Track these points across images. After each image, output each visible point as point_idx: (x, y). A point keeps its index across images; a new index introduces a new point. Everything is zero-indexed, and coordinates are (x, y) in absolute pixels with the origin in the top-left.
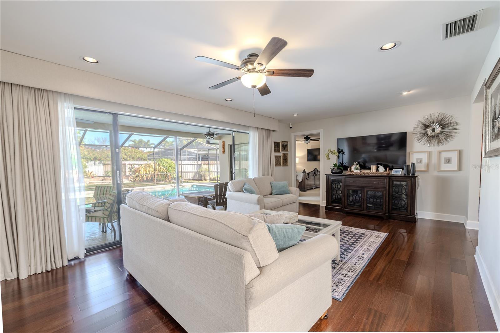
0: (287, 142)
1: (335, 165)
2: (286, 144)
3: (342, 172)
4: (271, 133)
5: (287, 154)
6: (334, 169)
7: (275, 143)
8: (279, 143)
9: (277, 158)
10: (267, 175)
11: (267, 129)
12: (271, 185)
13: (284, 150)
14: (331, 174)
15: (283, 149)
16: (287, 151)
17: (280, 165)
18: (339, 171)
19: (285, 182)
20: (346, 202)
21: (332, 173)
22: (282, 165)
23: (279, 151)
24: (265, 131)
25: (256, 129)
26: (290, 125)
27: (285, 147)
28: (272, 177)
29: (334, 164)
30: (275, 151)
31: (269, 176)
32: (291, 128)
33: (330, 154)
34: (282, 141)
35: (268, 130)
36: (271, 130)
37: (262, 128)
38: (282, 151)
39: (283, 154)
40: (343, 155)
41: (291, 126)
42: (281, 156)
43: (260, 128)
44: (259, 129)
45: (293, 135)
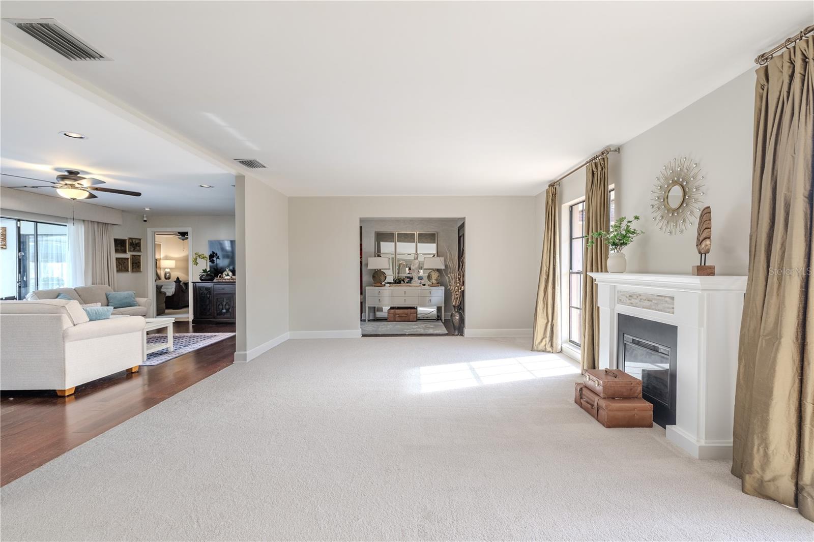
0: (140, 240)
1: (205, 271)
2: (137, 242)
3: (214, 279)
4: (109, 227)
5: (140, 256)
6: (203, 275)
7: (116, 240)
8: (126, 240)
9: (120, 262)
10: (102, 284)
11: (101, 222)
12: (107, 297)
13: (134, 250)
14: (200, 281)
15: (132, 249)
16: (140, 251)
17: (127, 271)
18: (209, 277)
19: (130, 292)
20: (215, 312)
21: (201, 279)
22: (129, 270)
23: (125, 252)
24: (98, 226)
25: (82, 222)
26: (144, 217)
27: (136, 245)
28: (110, 288)
29: (203, 270)
30: (117, 251)
31: (105, 286)
32: (145, 221)
33: (198, 258)
34: (130, 238)
35: (104, 223)
36: (108, 224)
37: (91, 221)
38: (130, 251)
39: (132, 255)
40: (218, 259)
41: (145, 219)
42: (128, 259)
43: (88, 221)
44: (86, 223)
45: (149, 231)
